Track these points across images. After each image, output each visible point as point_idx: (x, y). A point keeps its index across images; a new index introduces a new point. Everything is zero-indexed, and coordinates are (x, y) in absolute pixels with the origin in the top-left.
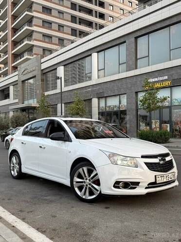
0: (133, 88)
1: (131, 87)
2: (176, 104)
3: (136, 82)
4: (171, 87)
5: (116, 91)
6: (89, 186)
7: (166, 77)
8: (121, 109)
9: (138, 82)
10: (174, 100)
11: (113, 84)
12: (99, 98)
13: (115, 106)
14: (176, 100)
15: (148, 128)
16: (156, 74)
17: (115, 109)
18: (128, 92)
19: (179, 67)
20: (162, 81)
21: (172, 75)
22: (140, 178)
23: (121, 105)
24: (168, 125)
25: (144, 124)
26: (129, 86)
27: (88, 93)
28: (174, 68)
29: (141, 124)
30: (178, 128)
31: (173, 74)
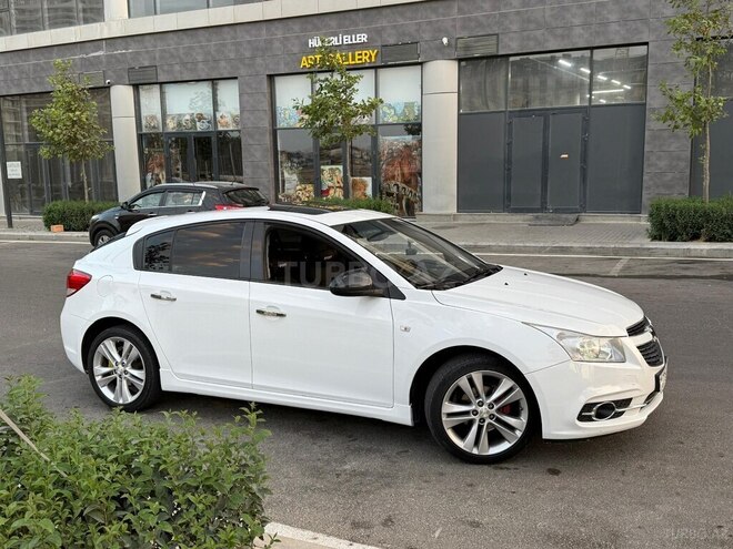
0: (259, 61)
1: (253, 58)
2: (390, 121)
3: (270, 42)
4: (376, 68)
5: (200, 66)
6: (488, 420)
7: (363, 38)
8: (220, 129)
9: (277, 44)
10: (385, 109)
11: (187, 41)
12: (136, 87)
13: (201, 118)
14: (390, 107)
15: (310, 187)
16: (333, 23)
17: (200, 127)
18: (243, 72)
19: (400, 9)
20: (352, 47)
21: (379, 32)
22: (635, 387)
23: (218, 115)
24: (369, 180)
25: (295, 177)
26: (248, 54)
27: (92, 64)
28: (385, 11)
29: (286, 175)
30: (394, 190)
31: (383, 28)
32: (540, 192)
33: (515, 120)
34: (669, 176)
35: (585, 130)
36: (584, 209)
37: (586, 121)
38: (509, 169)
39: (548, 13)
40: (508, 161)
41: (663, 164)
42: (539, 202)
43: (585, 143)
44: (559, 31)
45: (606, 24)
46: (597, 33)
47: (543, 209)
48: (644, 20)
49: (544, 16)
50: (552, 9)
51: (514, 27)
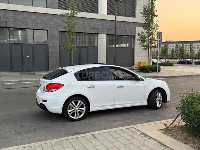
32: (21, 66)
33: (12, 46)
34: (55, 62)
35: (33, 50)
36: (34, 70)
37: (33, 47)
38: (11, 60)
39: (21, 18)
40: (11, 57)
41: (53, 59)
42: (21, 69)
43: (33, 53)
44: (25, 24)
45: (37, 24)
46: (35, 26)
47: (22, 71)
48: (47, 24)
49: (20, 19)
50: (23, 17)
51: (12, 20)
